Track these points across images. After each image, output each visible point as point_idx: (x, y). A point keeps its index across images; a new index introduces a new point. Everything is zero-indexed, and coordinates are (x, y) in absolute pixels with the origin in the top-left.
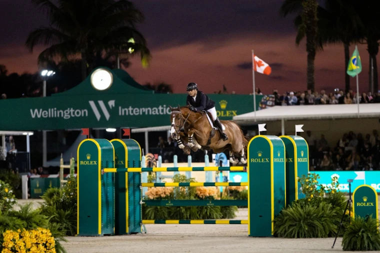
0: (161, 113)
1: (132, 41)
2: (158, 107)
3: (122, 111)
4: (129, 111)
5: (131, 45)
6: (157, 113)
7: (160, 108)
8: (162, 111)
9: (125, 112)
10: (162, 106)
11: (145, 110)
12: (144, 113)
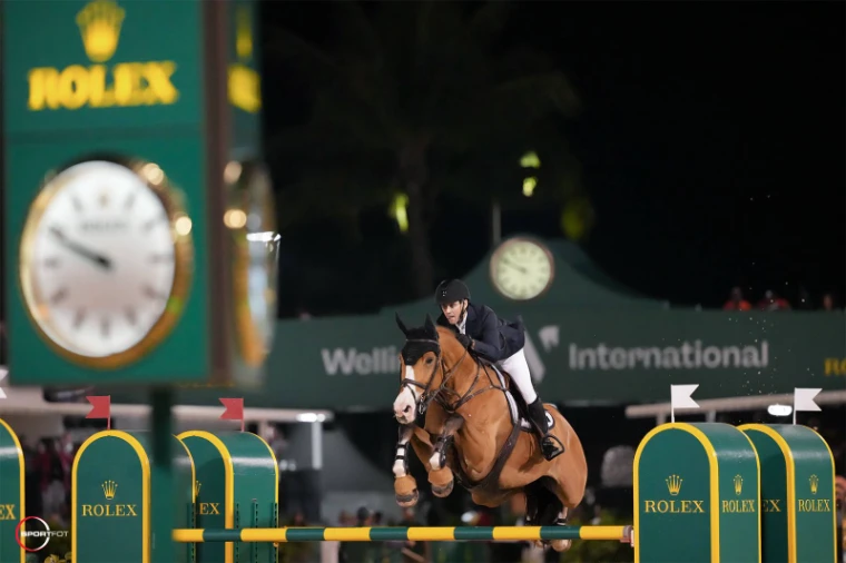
0: (688, 363)
1: (531, 161)
2: (678, 346)
3: (576, 358)
4: (597, 358)
5: (530, 172)
6: (676, 363)
7: (686, 349)
8: (692, 357)
9: (587, 359)
10: (692, 344)
11: (644, 355)
12: (639, 363)
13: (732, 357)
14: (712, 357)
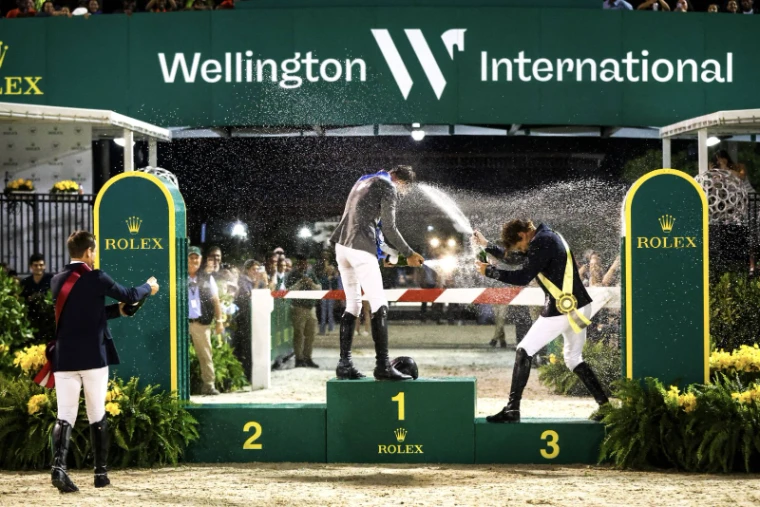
0: (632, 79)
2: (620, 56)
6: (617, 77)
7: (630, 60)
8: (637, 70)
9: (502, 69)
10: (637, 55)
11: (575, 66)
13: (688, 70)
14: (663, 70)
